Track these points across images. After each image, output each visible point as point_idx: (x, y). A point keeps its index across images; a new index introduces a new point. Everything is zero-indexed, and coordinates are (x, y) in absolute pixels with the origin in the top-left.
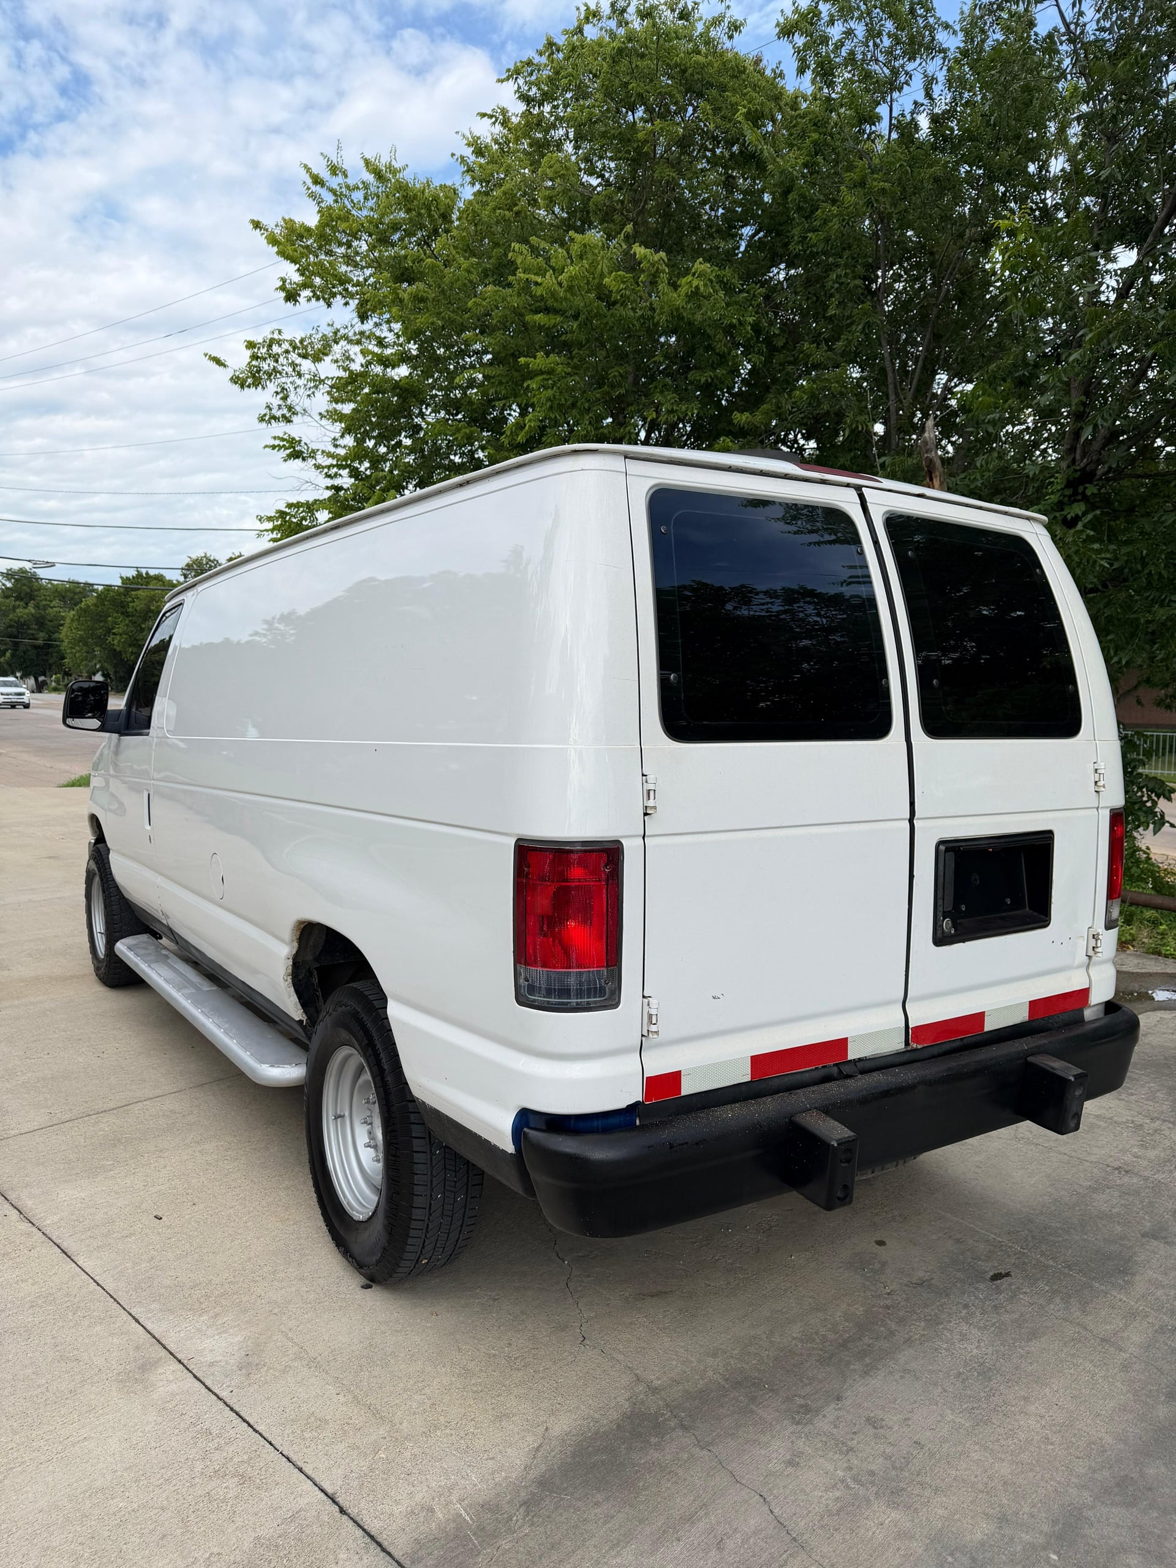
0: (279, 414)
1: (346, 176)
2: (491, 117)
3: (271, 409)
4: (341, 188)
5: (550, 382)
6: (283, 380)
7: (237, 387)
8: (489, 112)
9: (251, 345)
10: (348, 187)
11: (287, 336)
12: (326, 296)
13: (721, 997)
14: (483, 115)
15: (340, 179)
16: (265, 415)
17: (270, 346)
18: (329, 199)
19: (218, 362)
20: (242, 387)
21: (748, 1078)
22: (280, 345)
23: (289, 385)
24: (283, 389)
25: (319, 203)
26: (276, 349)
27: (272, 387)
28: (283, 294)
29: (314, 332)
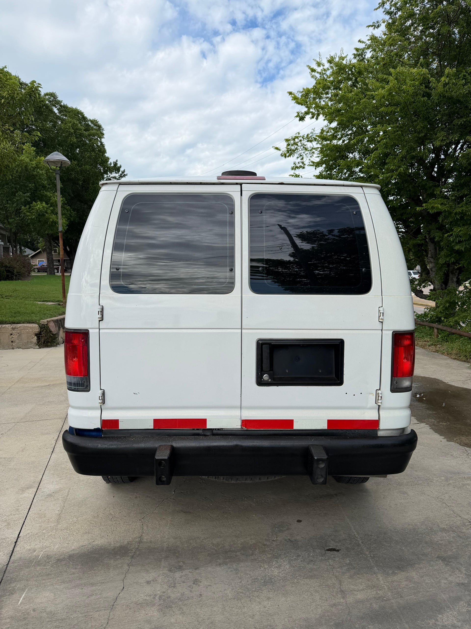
0: (298, 165)
1: (324, 66)
2: (372, 26)
3: (296, 164)
4: (322, 71)
5: (387, 136)
6: (300, 152)
7: (283, 158)
8: (371, 24)
9: (287, 140)
10: (325, 70)
11: (301, 135)
12: (316, 116)
13: (138, 393)
14: (369, 26)
15: (322, 67)
16: (294, 167)
17: (294, 139)
18: (318, 76)
19: (277, 149)
20: (285, 157)
21: (152, 428)
22: (298, 138)
23: (303, 154)
24: (301, 156)
25: (315, 79)
26: (297, 140)
27: (296, 155)
28: (298, 119)
29: (313, 131)
